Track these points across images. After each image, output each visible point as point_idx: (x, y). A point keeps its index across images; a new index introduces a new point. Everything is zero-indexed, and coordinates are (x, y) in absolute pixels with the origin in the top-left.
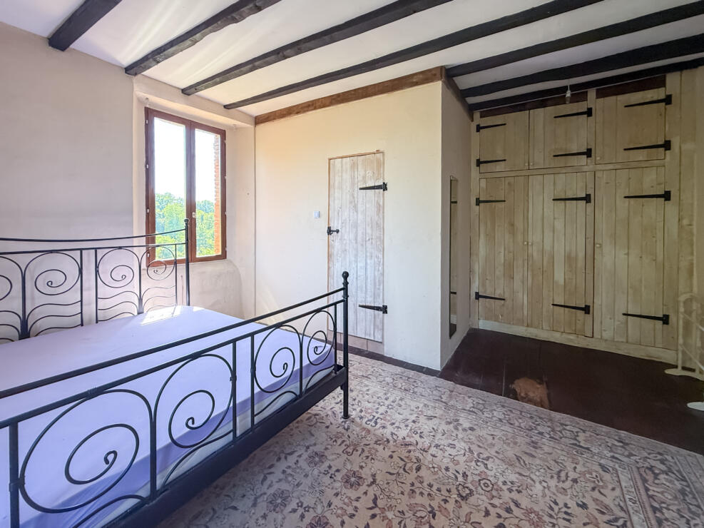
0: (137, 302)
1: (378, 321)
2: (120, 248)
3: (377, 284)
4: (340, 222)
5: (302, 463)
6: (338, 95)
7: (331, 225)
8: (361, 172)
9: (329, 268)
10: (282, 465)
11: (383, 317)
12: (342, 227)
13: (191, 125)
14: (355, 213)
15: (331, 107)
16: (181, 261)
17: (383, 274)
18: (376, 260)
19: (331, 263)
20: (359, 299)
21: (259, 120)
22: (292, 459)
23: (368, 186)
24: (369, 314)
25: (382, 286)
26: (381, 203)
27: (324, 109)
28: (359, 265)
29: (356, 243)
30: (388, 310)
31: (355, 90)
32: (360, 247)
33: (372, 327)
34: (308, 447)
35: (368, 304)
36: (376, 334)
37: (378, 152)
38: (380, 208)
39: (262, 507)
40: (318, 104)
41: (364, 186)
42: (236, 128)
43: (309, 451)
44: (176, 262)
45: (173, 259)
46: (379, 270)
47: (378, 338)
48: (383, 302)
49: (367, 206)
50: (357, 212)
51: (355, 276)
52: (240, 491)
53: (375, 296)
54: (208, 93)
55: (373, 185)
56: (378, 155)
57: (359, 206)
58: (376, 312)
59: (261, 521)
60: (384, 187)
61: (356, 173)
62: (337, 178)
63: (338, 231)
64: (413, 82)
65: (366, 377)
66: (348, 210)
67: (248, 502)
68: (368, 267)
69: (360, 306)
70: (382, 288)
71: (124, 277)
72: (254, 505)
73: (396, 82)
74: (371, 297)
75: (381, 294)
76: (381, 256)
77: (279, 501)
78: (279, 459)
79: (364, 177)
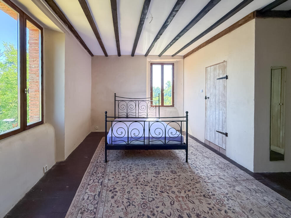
0: (146, 115)
1: (224, 139)
2: (143, 101)
3: (224, 122)
4: (209, 94)
5: (164, 163)
6: (208, 41)
7: (206, 95)
8: (218, 71)
9: (206, 113)
10: (160, 161)
11: (226, 138)
12: (210, 96)
13: (162, 64)
14: (215, 90)
15: (206, 46)
16: (157, 106)
17: (226, 118)
18: (223, 111)
19: (206, 111)
20: (216, 128)
21: (185, 57)
22: (162, 161)
23: (220, 77)
24: (220, 135)
25: (225, 123)
26: (226, 85)
27: (204, 47)
28: (216, 113)
29: (215, 103)
30: (228, 135)
31: (214, 36)
32: (217, 105)
33: (221, 142)
34: (169, 161)
35: (220, 131)
36: (223, 145)
37: (224, 61)
38: (225, 87)
39: (150, 163)
40: (202, 46)
41: (219, 78)
42: (177, 62)
43: (169, 162)
44: (156, 106)
45: (155, 105)
46: (224, 116)
47: (224, 147)
48: (226, 131)
49: (220, 86)
50: (216, 89)
51: (215, 118)
52: (148, 159)
53: (223, 128)
54: (165, 54)
55: (222, 77)
56: (224, 63)
57: (217, 86)
58: (223, 135)
59: (148, 165)
60: (227, 77)
61: (216, 72)
62: (209, 75)
63: (209, 98)
64: (239, 25)
65: (208, 158)
66: (212, 88)
67: (148, 161)
68: (220, 114)
69: (217, 131)
70: (225, 125)
71: (144, 108)
72: (149, 162)
73: (232, 27)
74: (221, 128)
75: (225, 127)
76: (225, 110)
77: (154, 165)
78: (160, 159)
79: (219, 74)
